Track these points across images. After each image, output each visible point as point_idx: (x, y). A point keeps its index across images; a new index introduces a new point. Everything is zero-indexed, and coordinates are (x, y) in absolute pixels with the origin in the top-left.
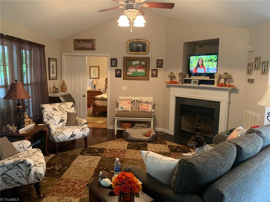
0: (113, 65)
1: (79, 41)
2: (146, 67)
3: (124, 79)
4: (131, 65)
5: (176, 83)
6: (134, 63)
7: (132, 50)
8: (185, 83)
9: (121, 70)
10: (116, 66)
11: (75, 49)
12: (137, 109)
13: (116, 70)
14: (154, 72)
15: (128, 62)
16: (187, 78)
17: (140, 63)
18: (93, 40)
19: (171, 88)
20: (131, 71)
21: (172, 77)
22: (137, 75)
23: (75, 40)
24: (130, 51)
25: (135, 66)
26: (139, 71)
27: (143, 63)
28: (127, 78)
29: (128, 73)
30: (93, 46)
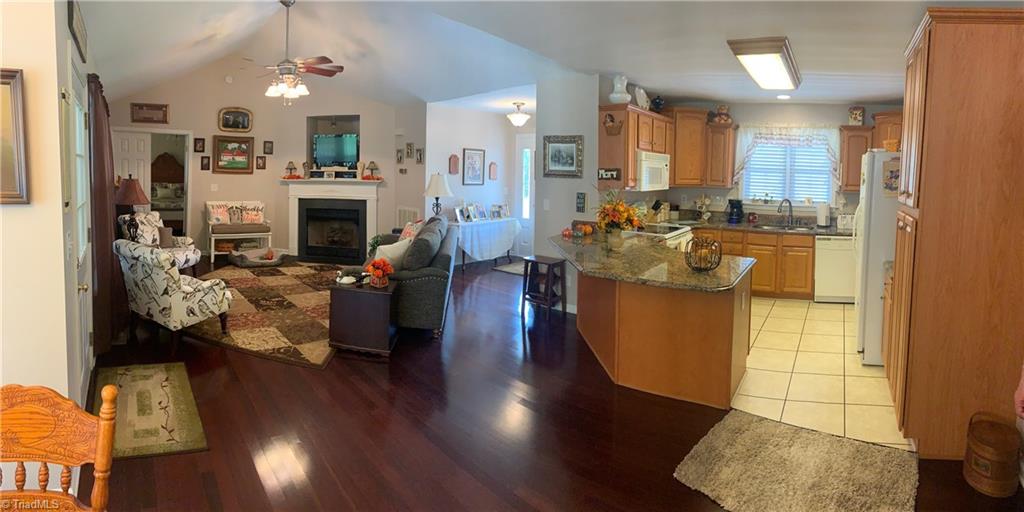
0: (198, 148)
1: (141, 106)
2: (248, 153)
3: (214, 171)
4: (226, 148)
5: (299, 177)
6: (231, 146)
7: (226, 125)
8: (312, 177)
9: (209, 158)
10: (203, 151)
11: (134, 121)
12: (239, 222)
13: (202, 158)
14: (260, 161)
15: (220, 143)
16: (315, 169)
17: (240, 147)
18: (166, 106)
19: (291, 186)
20: (225, 159)
21: (291, 168)
22: (235, 166)
23: (134, 105)
24: (224, 126)
25: (231, 152)
26: (239, 159)
27: (244, 146)
28: (218, 170)
29: (220, 163)
30: (165, 115)
